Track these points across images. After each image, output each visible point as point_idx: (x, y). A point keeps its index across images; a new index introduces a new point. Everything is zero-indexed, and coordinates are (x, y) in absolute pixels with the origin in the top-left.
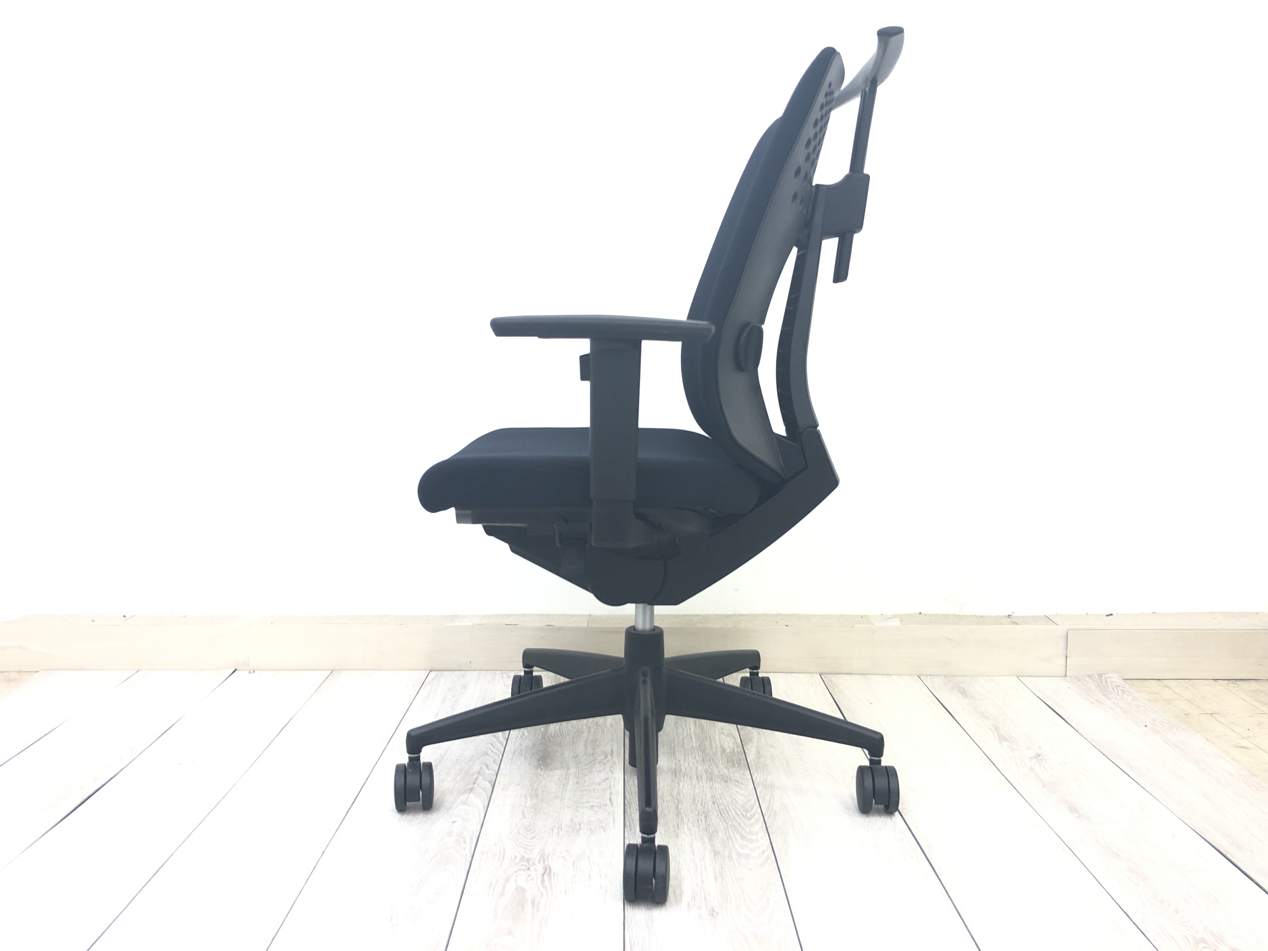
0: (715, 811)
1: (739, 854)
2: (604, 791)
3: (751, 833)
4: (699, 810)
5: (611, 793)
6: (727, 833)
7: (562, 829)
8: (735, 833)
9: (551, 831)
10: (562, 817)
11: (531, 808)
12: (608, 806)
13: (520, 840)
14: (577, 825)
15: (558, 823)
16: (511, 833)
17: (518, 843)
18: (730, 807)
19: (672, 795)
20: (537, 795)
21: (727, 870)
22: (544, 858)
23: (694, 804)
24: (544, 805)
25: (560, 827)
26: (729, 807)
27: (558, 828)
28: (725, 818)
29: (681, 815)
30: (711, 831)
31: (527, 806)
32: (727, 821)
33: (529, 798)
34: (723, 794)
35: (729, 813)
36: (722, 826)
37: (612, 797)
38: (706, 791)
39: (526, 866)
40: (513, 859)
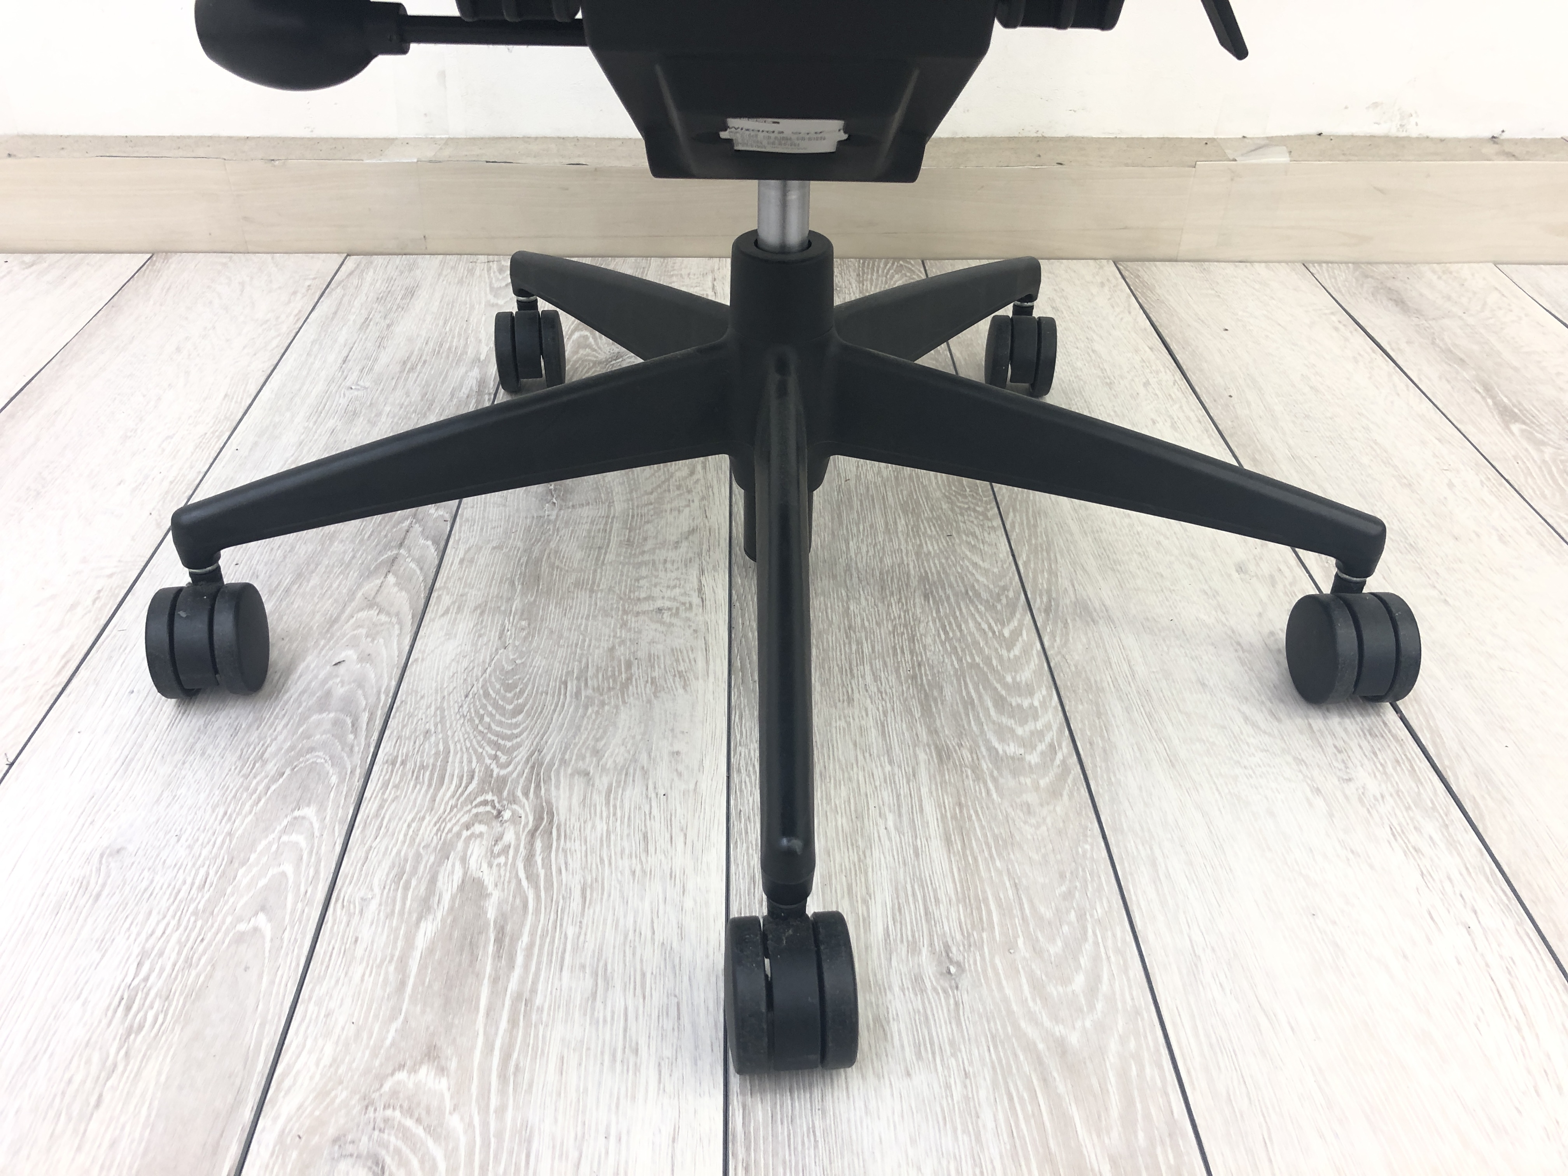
0: (931, 623)
1: (996, 758)
2: (686, 566)
3: (1016, 688)
4: (895, 618)
5: (702, 572)
6: (964, 694)
7: (586, 680)
8: (981, 687)
9: (563, 692)
10: (590, 646)
11: (521, 619)
12: (694, 606)
13: (487, 719)
15: (580, 662)
16: (466, 696)
17: (480, 728)
18: (964, 610)
19: (834, 577)
20: (538, 578)
21: (972, 812)
22: (538, 774)
23: (883, 600)
24: (552, 607)
25: (582, 676)
26: (960, 610)
27: (578, 679)
28: (957, 645)
29: (855, 632)
30: (926, 687)
31: (513, 609)
32: (959, 650)
34: (945, 572)
35: (963, 626)
36: (949, 667)
37: (703, 582)
38: (908, 565)
39: (494, 807)
40: (463, 785)
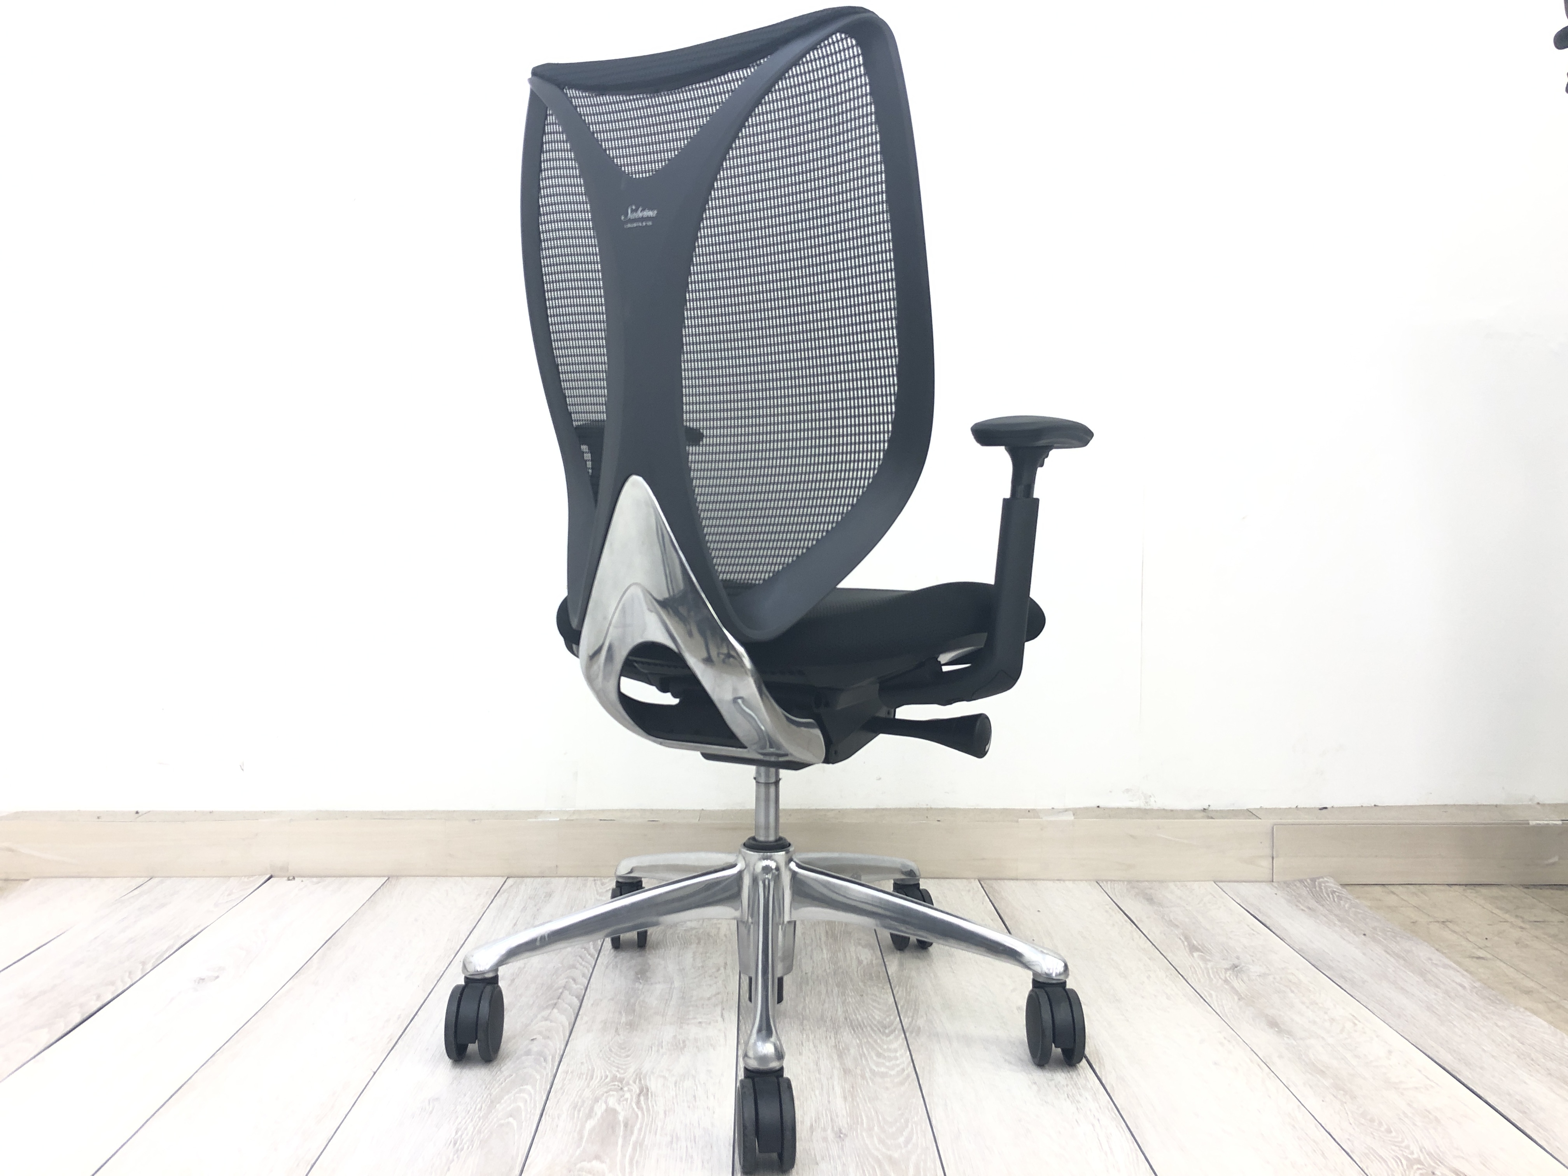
14: (681, 1042)
33: (624, 1015)
